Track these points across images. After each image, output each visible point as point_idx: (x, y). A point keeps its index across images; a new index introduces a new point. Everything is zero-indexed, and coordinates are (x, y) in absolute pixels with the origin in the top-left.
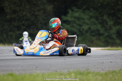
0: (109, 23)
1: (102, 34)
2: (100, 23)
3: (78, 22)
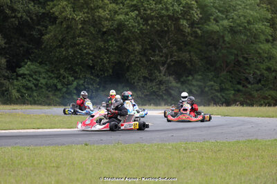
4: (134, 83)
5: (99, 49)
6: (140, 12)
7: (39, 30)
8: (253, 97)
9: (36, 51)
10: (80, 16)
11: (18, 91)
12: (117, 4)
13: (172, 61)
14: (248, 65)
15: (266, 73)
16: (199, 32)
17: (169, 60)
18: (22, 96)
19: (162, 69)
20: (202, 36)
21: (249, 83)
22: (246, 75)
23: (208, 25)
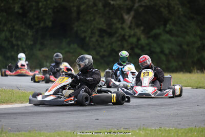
4: (85, 37)
13: (141, 6)
17: (137, 5)
19: (126, 17)
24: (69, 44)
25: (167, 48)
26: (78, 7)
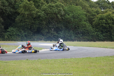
0: (22, 32)
1: (20, 36)
2: (19, 32)
3: (12, 32)
4: (44, 34)
5: (33, 23)
6: (45, 12)
7: (14, 17)
8: (80, 38)
9: (13, 23)
10: (27, 13)
11: (8, 36)
12: (38, 9)
13: (55, 27)
14: (79, 28)
15: (84, 31)
16: (64, 18)
18: (9, 38)
19: (52, 29)
20: (64, 20)
21: (79, 34)
22: (78, 32)
23: (66, 16)
24: (40, 35)
25: (61, 36)
26: (42, 27)
